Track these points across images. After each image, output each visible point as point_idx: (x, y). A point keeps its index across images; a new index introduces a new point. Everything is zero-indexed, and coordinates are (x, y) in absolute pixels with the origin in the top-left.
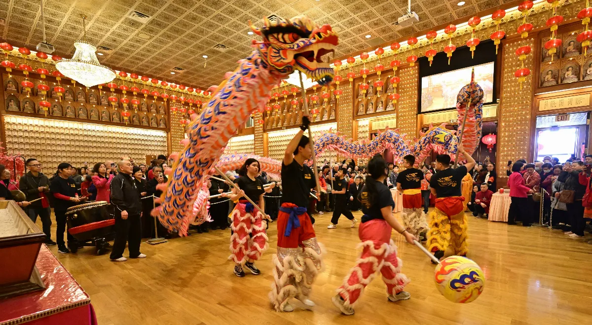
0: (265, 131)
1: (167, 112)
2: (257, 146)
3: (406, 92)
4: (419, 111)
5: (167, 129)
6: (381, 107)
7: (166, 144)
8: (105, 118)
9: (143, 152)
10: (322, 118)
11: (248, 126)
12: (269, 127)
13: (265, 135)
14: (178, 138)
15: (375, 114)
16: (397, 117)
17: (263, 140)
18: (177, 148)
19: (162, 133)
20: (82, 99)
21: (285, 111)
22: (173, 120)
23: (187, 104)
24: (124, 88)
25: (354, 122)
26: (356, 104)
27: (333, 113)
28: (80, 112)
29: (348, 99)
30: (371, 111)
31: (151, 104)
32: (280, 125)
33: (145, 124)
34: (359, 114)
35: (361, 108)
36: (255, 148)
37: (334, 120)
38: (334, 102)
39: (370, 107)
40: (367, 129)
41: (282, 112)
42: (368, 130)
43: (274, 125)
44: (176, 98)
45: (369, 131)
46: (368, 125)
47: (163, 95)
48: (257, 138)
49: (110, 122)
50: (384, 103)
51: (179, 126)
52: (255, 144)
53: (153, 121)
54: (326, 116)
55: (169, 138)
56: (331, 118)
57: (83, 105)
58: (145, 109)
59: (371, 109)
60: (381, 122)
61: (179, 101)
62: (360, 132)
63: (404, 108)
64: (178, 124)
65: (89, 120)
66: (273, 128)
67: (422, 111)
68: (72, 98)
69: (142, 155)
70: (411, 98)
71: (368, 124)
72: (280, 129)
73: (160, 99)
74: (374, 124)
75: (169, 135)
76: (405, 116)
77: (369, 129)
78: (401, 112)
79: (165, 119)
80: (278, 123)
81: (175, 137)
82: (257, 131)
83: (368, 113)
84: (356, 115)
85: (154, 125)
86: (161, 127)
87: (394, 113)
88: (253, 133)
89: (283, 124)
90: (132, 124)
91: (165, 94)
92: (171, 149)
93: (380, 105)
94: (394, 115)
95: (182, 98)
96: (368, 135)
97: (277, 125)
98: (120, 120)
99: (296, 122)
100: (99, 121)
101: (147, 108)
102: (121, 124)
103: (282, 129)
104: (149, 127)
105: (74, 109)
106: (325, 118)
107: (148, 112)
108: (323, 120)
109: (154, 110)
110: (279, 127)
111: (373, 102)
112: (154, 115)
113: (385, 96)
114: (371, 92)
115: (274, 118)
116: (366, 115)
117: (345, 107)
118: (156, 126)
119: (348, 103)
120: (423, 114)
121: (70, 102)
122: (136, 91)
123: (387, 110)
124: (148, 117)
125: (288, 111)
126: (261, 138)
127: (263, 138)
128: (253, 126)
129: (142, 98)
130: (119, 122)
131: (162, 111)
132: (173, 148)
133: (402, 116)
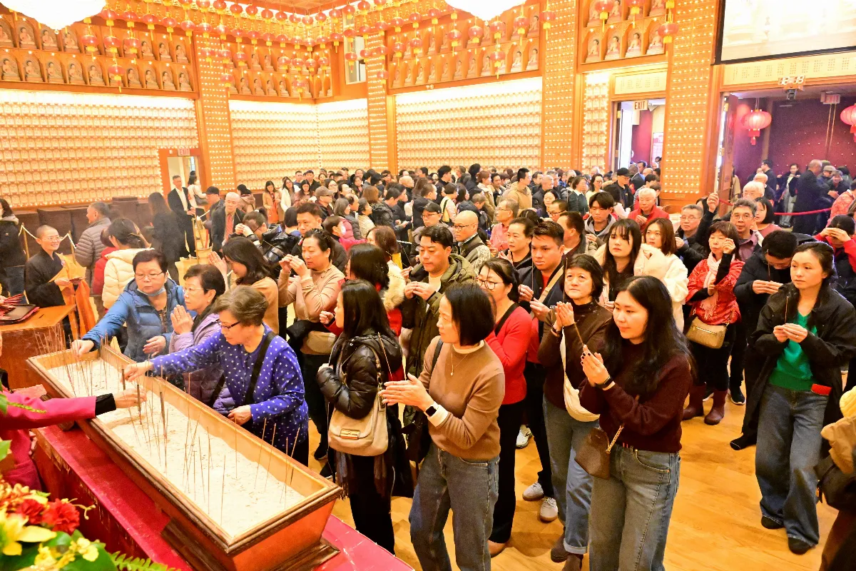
0: (389, 91)
1: (192, 57)
2: (375, 123)
3: (691, 16)
4: (718, 60)
5: (194, 94)
6: (636, 47)
7: (194, 124)
8: (77, 79)
9: (153, 143)
10: (510, 67)
11: (351, 80)
12: (397, 84)
13: (389, 99)
14: (218, 110)
15: (624, 61)
16: (670, 71)
17: (386, 111)
18: (217, 132)
19: (185, 103)
20: (28, 41)
21: (432, 49)
22: (204, 75)
23: (231, 38)
24: (110, 16)
25: (579, 77)
26: (583, 40)
27: (534, 58)
28: (28, 68)
29: (566, 28)
30: (614, 55)
31: (160, 42)
32: (420, 80)
33: (152, 85)
34: (589, 60)
35: (593, 48)
36: (368, 127)
37: (536, 73)
38: (537, 34)
39: (613, 45)
40: (605, 91)
41: (426, 52)
42: (607, 95)
43: (409, 81)
44: (209, 28)
45: (610, 97)
46: (607, 85)
47: (185, 24)
48: (373, 107)
49: (85, 86)
50: (642, 37)
51: (216, 86)
52: (368, 118)
53: (165, 78)
54: (519, 64)
55: (200, 114)
56: (529, 68)
57: (33, 55)
58: (148, 53)
59: (615, 50)
60: (632, 78)
61: (215, 33)
62: (589, 98)
63: (683, 50)
64: (214, 81)
65: (45, 84)
66: (406, 85)
67: (722, 59)
68: (10, 41)
69: (151, 148)
70: (700, 28)
71: (607, 81)
72: (422, 88)
73: (179, 31)
74: (619, 81)
75: (199, 106)
76: (686, 67)
77: (609, 92)
78: (678, 59)
79: (188, 73)
80: (416, 75)
81: (210, 110)
82: (373, 91)
83: (608, 58)
84: (582, 63)
85: (169, 86)
86: (183, 89)
87: (664, 60)
88: (365, 95)
89: (427, 79)
90: (127, 88)
91: (189, 22)
92: (206, 134)
93: (634, 42)
94: (664, 65)
95: (221, 27)
96: (605, 104)
97: (415, 80)
98: (104, 81)
99: (454, 76)
100: (65, 85)
101: (153, 52)
102: (106, 88)
103: (426, 89)
104: (160, 92)
105: (15, 63)
106: (518, 67)
107: (156, 59)
108: (513, 70)
109: (165, 56)
110: (418, 83)
111: (621, 34)
112: (168, 65)
113: (647, 22)
114: (616, 13)
115: (406, 65)
116: (604, 63)
117: (558, 44)
118: (174, 89)
119: (566, 36)
120: (723, 65)
121: (7, 50)
122: (131, 20)
123: (650, 52)
124: (155, 70)
125: (438, 50)
126: (382, 106)
127: (385, 106)
128: (363, 79)
129: (144, 30)
130: (102, 84)
131: (182, 57)
132: (209, 132)
133: (679, 68)
